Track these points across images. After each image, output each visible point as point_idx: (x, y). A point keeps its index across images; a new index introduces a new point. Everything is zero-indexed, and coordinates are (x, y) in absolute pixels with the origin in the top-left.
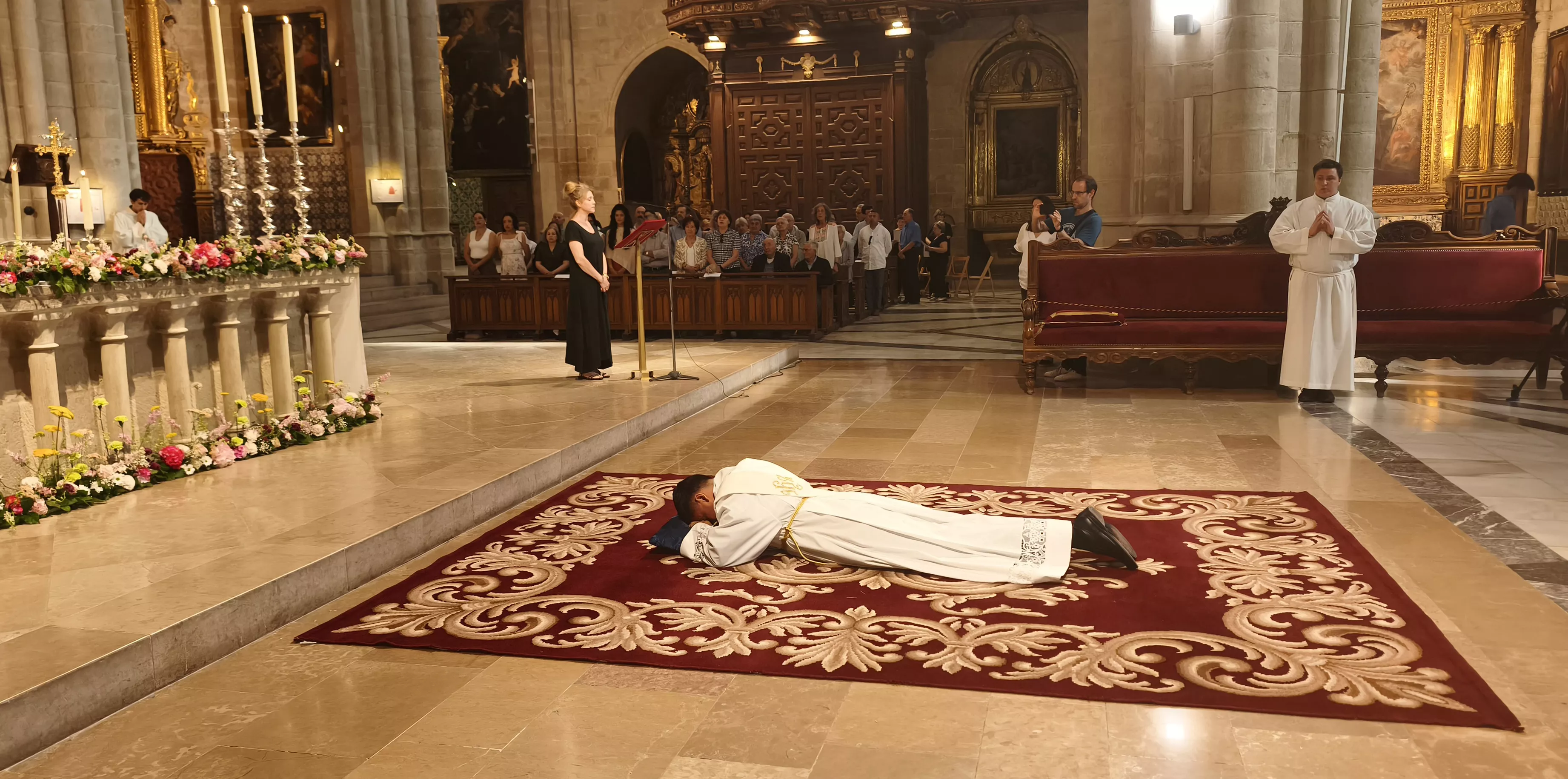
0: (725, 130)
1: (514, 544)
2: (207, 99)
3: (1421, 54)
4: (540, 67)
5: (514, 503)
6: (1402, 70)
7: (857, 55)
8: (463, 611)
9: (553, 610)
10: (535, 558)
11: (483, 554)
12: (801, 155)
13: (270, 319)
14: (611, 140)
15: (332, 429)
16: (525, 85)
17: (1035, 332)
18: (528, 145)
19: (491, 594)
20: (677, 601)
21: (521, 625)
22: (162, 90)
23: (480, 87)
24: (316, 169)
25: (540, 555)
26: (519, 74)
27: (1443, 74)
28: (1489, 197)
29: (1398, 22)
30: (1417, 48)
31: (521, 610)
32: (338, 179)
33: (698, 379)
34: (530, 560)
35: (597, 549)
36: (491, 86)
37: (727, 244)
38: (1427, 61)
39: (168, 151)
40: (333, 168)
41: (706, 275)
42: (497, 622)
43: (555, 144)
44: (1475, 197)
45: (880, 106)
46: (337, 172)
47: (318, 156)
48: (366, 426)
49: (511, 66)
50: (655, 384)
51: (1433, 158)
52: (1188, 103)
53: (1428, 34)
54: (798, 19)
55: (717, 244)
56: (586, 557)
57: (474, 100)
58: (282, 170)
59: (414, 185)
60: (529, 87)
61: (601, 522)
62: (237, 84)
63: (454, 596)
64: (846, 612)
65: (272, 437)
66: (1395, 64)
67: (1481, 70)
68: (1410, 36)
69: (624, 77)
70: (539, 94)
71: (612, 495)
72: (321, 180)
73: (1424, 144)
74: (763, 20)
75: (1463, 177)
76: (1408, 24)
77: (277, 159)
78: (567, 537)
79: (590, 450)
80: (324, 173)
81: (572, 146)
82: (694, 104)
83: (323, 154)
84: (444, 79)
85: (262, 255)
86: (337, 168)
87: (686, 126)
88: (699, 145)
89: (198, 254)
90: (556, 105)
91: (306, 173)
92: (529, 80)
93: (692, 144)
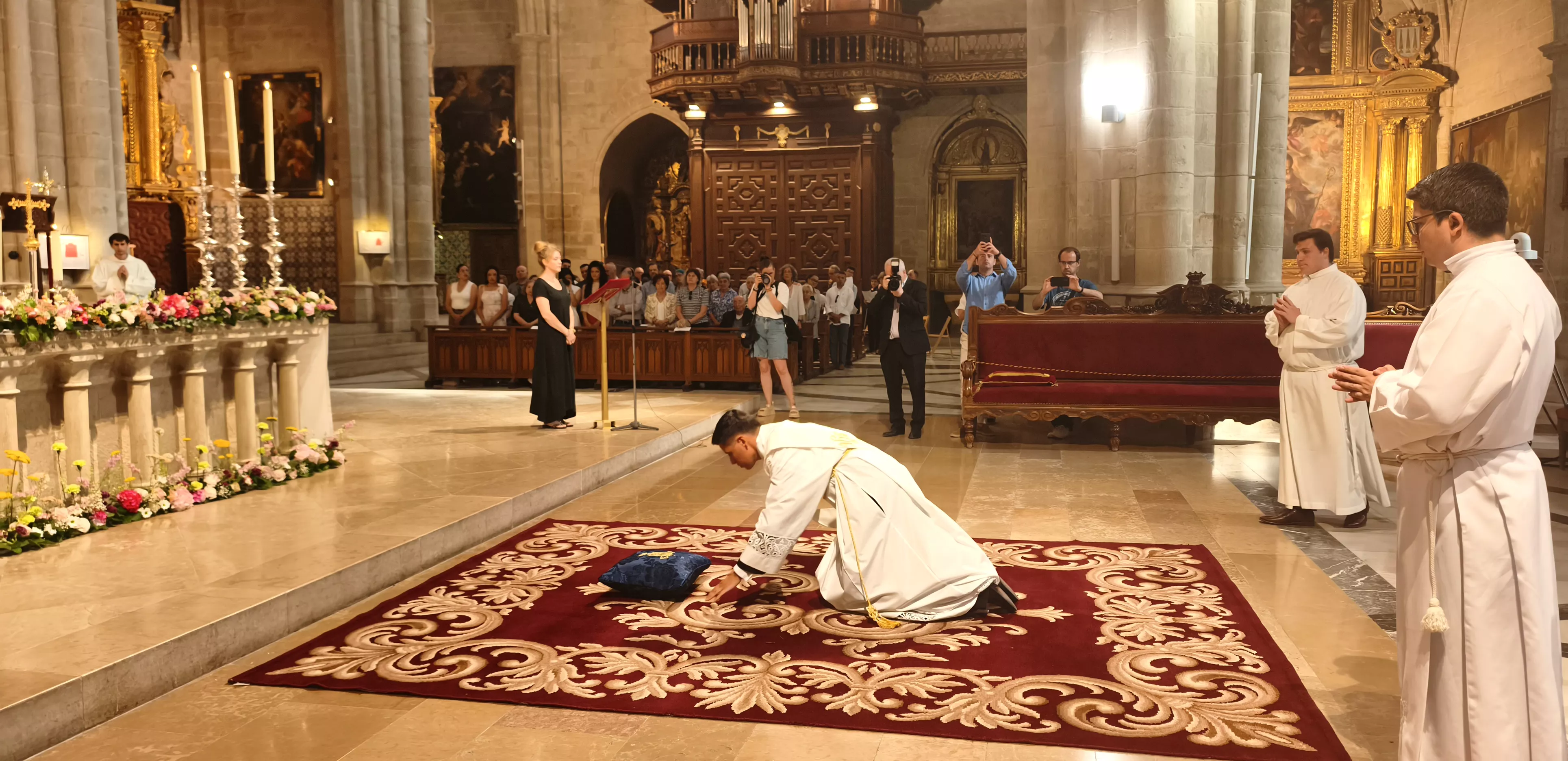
0: (704, 193)
1: (457, 589)
3: (1339, 142)
4: (529, 129)
5: (463, 549)
6: (1323, 156)
7: (827, 127)
8: (397, 654)
9: (484, 653)
10: (475, 602)
11: (426, 599)
12: (775, 218)
13: (237, 368)
14: (596, 199)
15: (293, 475)
16: (514, 145)
17: (974, 390)
18: (516, 201)
19: (427, 637)
20: (604, 645)
21: (451, 668)
22: (158, 141)
23: (471, 146)
24: (305, 219)
25: (480, 600)
26: (509, 134)
27: (1359, 160)
28: (1402, 272)
29: (1318, 112)
30: (1336, 137)
31: (454, 653)
32: (327, 230)
33: (657, 429)
34: (470, 604)
35: (537, 594)
36: (482, 146)
37: (695, 301)
38: (1345, 148)
39: (160, 199)
40: (323, 219)
41: (676, 329)
42: (428, 665)
43: (542, 201)
44: (1389, 272)
45: (849, 174)
46: (326, 223)
47: (308, 208)
48: (328, 472)
49: (501, 126)
50: (615, 434)
51: (1351, 235)
52: (1115, 184)
53: (1345, 124)
54: (774, 93)
55: (686, 301)
56: (524, 602)
57: (465, 157)
59: (401, 237)
60: (518, 147)
61: (544, 568)
63: (391, 640)
64: (763, 657)
65: (232, 482)
66: (1316, 150)
67: (1393, 158)
68: (1329, 125)
69: (610, 141)
70: (528, 154)
71: (559, 542)
72: (310, 231)
73: (1343, 222)
74: (741, 93)
75: (1378, 253)
76: (1328, 114)
78: (509, 583)
79: (543, 499)
80: (313, 224)
81: (557, 203)
82: (676, 167)
83: (313, 205)
84: (436, 137)
85: (230, 307)
86: (326, 219)
87: (668, 188)
88: (680, 206)
89: (166, 305)
90: (543, 164)
91: (296, 224)
92: (519, 140)
93: (673, 204)
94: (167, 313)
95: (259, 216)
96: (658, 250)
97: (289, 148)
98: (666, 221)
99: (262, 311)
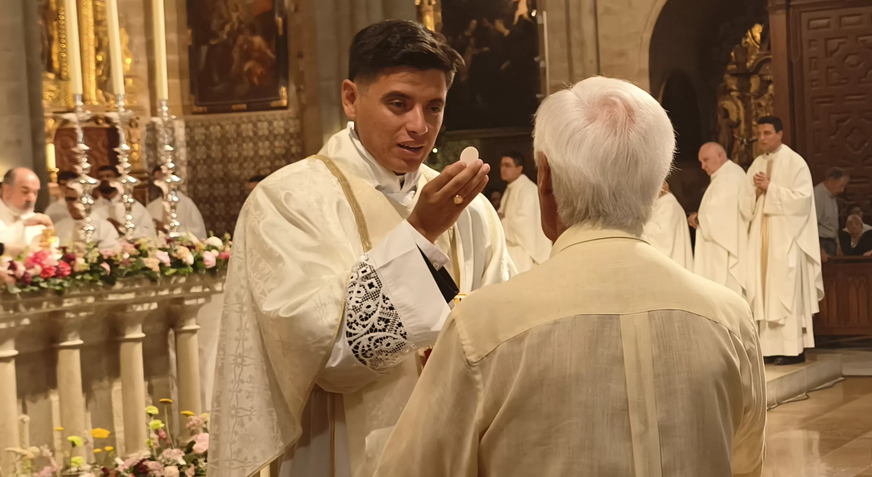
0: (791, 65)
2: (143, 59)
13: (121, 338)
16: (534, 19)
18: (538, 96)
23: (479, 24)
24: (267, 138)
26: (528, 5)
32: (293, 150)
36: (493, 23)
39: (97, 123)
46: (292, 142)
47: (270, 123)
57: (472, 41)
58: (229, 143)
60: (539, 22)
62: (179, 39)
70: (552, 29)
72: (273, 151)
77: (222, 127)
82: (757, 31)
83: (275, 119)
84: (435, 17)
85: (109, 261)
86: (292, 136)
87: (747, 60)
88: (765, 85)
89: (31, 263)
90: (573, 42)
91: (255, 144)
92: (540, 12)
93: (755, 83)
94: (32, 272)
95: (213, 137)
96: (735, 150)
97: (245, 47)
98: (745, 107)
99: (149, 265)
